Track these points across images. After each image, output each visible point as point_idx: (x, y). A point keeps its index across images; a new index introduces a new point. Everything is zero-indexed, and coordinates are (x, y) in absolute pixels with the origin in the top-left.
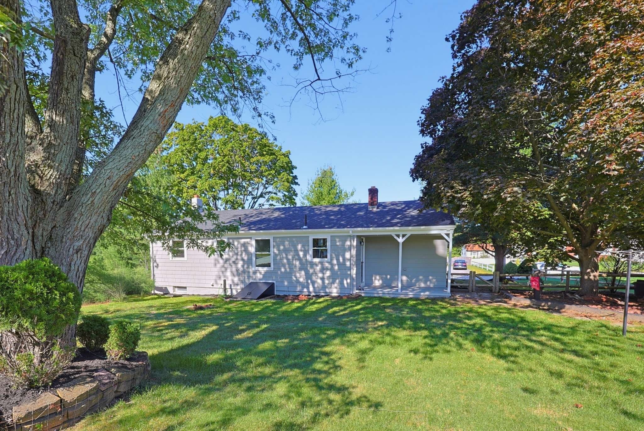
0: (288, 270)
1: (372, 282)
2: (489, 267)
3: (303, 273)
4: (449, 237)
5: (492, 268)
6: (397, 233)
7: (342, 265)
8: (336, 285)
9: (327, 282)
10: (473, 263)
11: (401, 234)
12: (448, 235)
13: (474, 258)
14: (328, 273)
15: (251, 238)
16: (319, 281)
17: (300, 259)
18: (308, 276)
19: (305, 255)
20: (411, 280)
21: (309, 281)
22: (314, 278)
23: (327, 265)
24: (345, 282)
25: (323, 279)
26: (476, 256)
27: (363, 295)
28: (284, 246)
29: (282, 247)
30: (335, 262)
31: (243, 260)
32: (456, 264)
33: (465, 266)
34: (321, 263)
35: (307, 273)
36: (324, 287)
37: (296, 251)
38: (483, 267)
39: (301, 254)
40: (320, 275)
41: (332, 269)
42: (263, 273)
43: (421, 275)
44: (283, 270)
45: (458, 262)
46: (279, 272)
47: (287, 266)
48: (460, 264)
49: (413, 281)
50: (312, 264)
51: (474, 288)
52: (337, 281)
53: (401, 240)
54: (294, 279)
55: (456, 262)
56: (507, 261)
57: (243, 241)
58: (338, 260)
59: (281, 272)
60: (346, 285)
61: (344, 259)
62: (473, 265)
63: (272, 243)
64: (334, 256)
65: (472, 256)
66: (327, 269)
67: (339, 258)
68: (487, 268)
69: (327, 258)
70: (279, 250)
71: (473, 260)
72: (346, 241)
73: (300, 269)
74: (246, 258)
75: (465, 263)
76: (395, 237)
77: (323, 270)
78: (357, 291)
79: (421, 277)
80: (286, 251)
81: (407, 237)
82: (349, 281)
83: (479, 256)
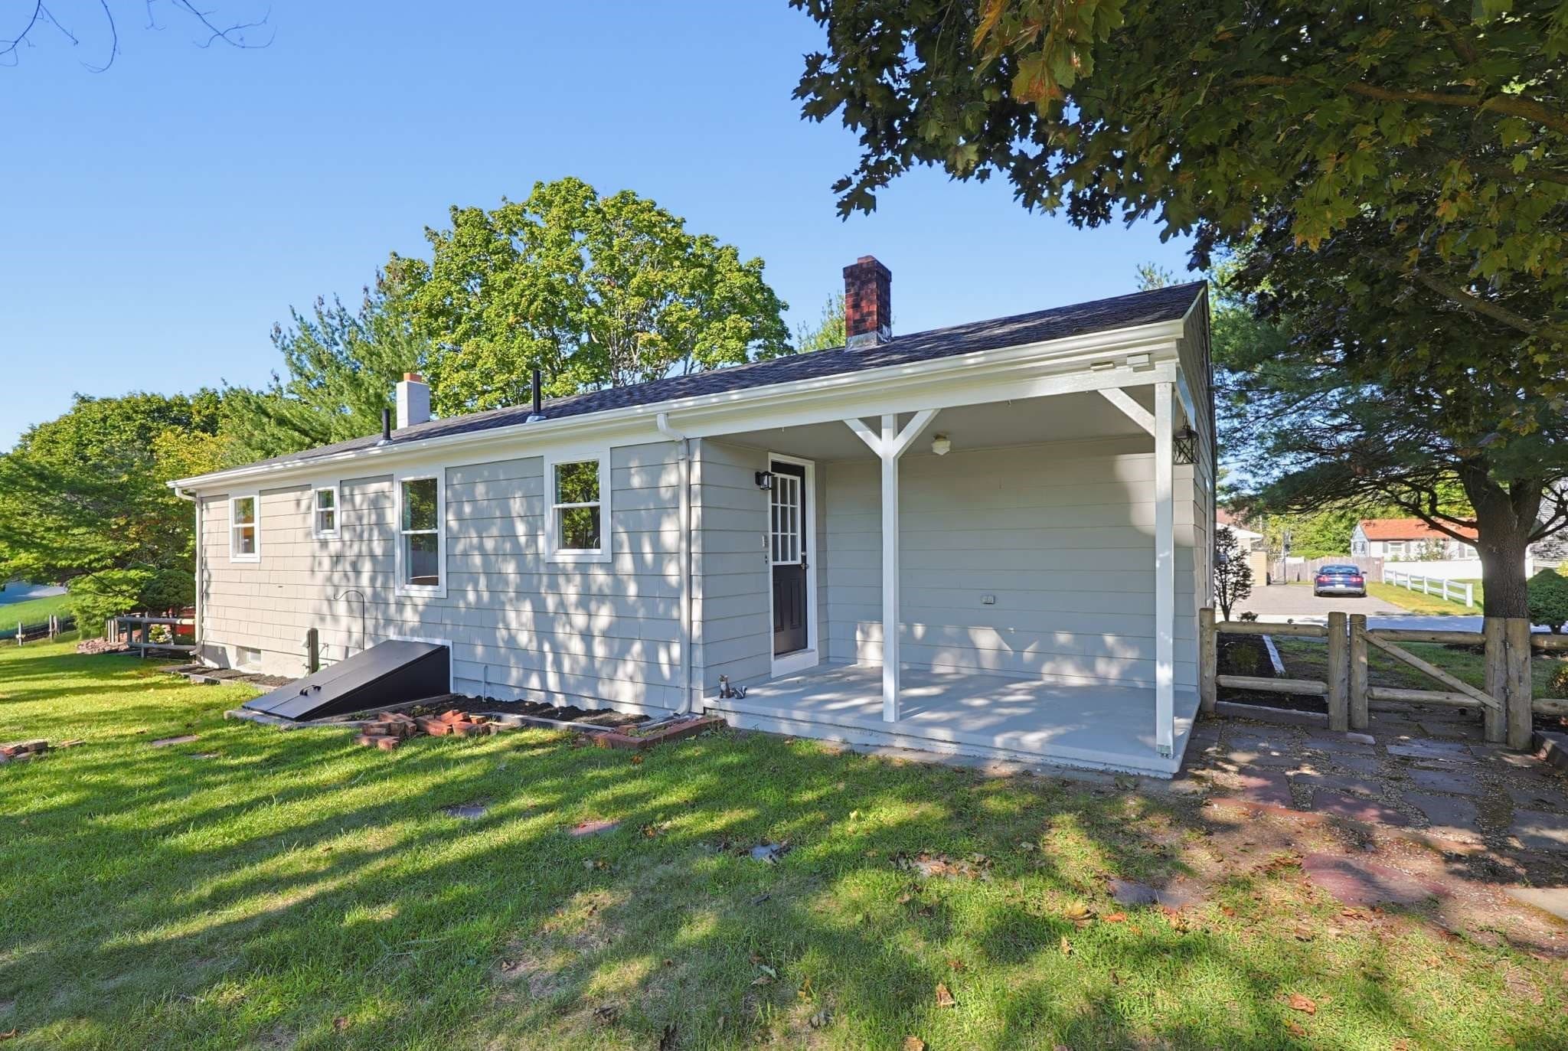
0: (486, 596)
1: (853, 652)
2: (1450, 588)
3: (527, 607)
4: (1150, 406)
5: (1463, 591)
6: (870, 412)
7: (649, 576)
8: (630, 667)
9: (600, 650)
10: (1390, 576)
11: (887, 412)
12: (1144, 396)
13: (1396, 560)
14: (604, 618)
15: (389, 478)
16: (576, 646)
17: (518, 554)
18: (544, 627)
19: (532, 536)
20: (1019, 652)
21: (547, 647)
22: (561, 632)
23: (600, 577)
24: (663, 658)
25: (587, 636)
26: (1402, 555)
27: (733, 721)
28: (473, 501)
29: (467, 509)
30: (626, 563)
31: (373, 556)
32: (1326, 579)
33: (1361, 584)
34: (582, 567)
35: (539, 610)
36: (591, 676)
37: (508, 518)
38: (1426, 588)
39: (521, 528)
40: (580, 620)
41: (616, 596)
42: (420, 608)
43: (1063, 629)
44: (471, 596)
45: (1330, 574)
46: (462, 604)
47: (482, 582)
48: (1339, 578)
49: (1028, 655)
50: (555, 571)
51: (1361, 707)
52: (637, 647)
53: (888, 446)
54: (504, 633)
55: (1326, 572)
56: (1531, 566)
57: (373, 487)
58: (637, 554)
59: (468, 606)
60: (666, 669)
61: (660, 553)
62: (1389, 583)
63: (442, 492)
64: (624, 537)
65: (1389, 556)
66: (601, 597)
67: (640, 546)
68: (1446, 592)
69: (598, 546)
70: (460, 518)
71: (1387, 566)
72: (662, 467)
73: (521, 594)
74: (378, 550)
75: (1357, 575)
76: (864, 434)
77: (586, 599)
78: (709, 702)
79: (1063, 638)
80: (480, 522)
81: (915, 426)
82: (676, 650)
83: (1413, 554)
